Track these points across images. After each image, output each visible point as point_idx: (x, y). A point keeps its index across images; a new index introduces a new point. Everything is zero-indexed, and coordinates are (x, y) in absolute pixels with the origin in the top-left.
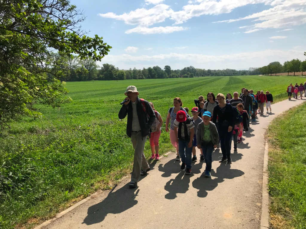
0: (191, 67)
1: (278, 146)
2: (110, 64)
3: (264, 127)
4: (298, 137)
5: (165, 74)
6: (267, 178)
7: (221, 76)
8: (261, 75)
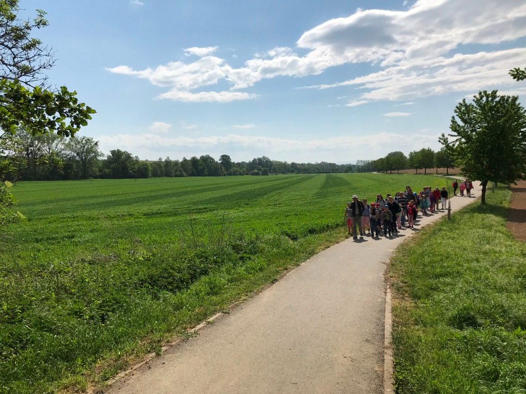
0: (264, 157)
1: (406, 295)
2: (123, 150)
3: (383, 261)
4: (437, 276)
5: (221, 168)
6: (392, 358)
7: (313, 173)
8: (375, 173)
